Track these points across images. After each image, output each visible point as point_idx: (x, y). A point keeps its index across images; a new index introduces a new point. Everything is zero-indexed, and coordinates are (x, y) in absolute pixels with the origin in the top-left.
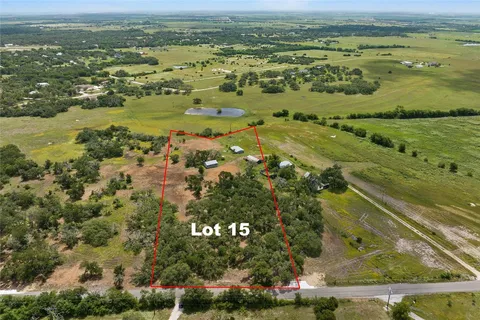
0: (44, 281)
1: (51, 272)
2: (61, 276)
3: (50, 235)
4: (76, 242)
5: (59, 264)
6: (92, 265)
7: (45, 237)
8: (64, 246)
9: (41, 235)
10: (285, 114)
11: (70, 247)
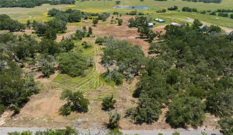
0: (17, 112)
1: (25, 101)
2: (38, 107)
3: (26, 64)
4: (52, 72)
5: (36, 92)
6: (75, 94)
7: (22, 67)
8: (40, 74)
9: (19, 64)
10: (175, 8)
11: (46, 76)
